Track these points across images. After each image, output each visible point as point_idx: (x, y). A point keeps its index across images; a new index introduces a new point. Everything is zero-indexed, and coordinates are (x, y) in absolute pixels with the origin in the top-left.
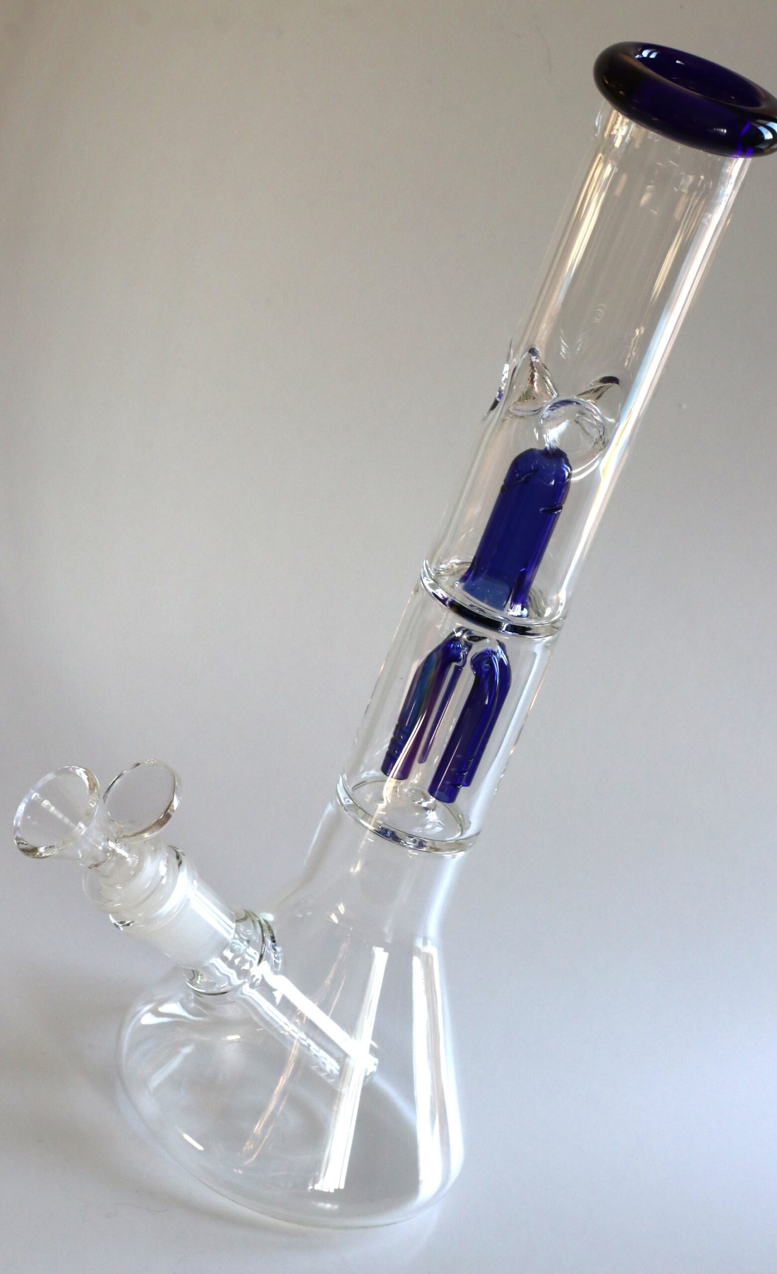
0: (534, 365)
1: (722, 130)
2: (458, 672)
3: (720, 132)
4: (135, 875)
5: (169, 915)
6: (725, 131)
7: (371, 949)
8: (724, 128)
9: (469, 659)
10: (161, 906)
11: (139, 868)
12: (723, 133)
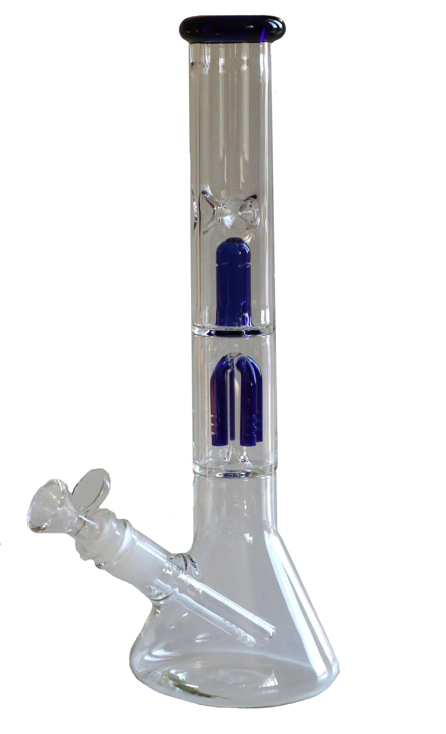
0: (208, 199)
1: (251, 27)
2: (232, 375)
3: (250, 27)
4: (101, 533)
5: (126, 550)
6: (253, 27)
7: (243, 536)
8: (251, 26)
9: (234, 365)
10: (119, 549)
11: (101, 529)
12: (252, 27)
